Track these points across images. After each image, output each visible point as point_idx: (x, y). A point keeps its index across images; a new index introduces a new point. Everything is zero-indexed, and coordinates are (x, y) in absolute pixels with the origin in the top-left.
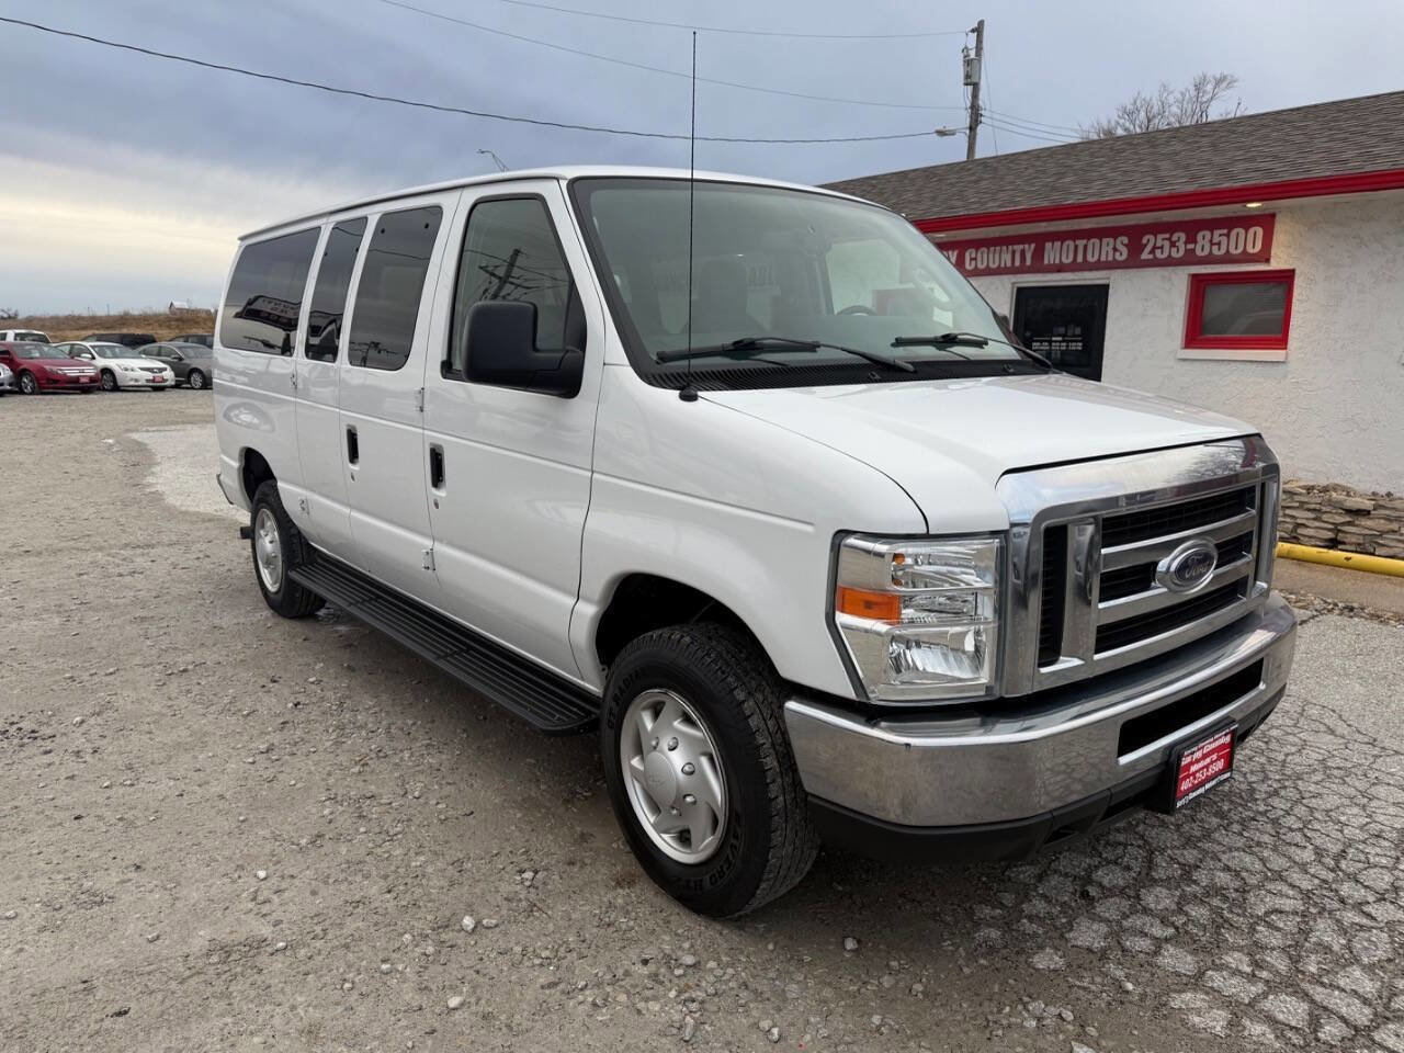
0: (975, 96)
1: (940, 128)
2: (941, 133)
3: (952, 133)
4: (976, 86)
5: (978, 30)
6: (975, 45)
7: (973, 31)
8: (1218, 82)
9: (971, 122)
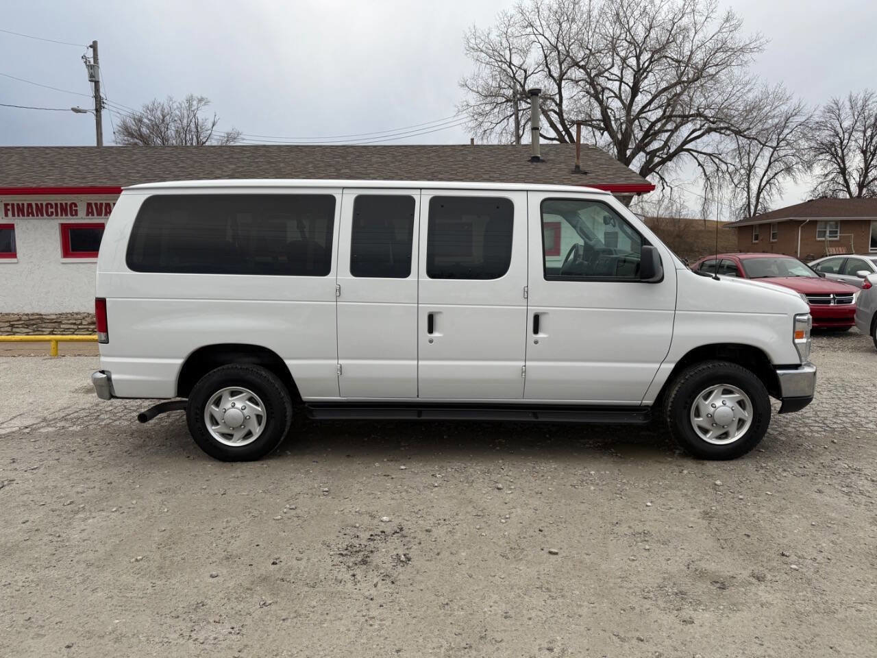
0: (97, 89)
1: (76, 107)
2: (76, 111)
3: (85, 112)
4: (97, 83)
5: (94, 46)
6: (92, 55)
7: (91, 46)
8: (200, 100)
9: (96, 106)
